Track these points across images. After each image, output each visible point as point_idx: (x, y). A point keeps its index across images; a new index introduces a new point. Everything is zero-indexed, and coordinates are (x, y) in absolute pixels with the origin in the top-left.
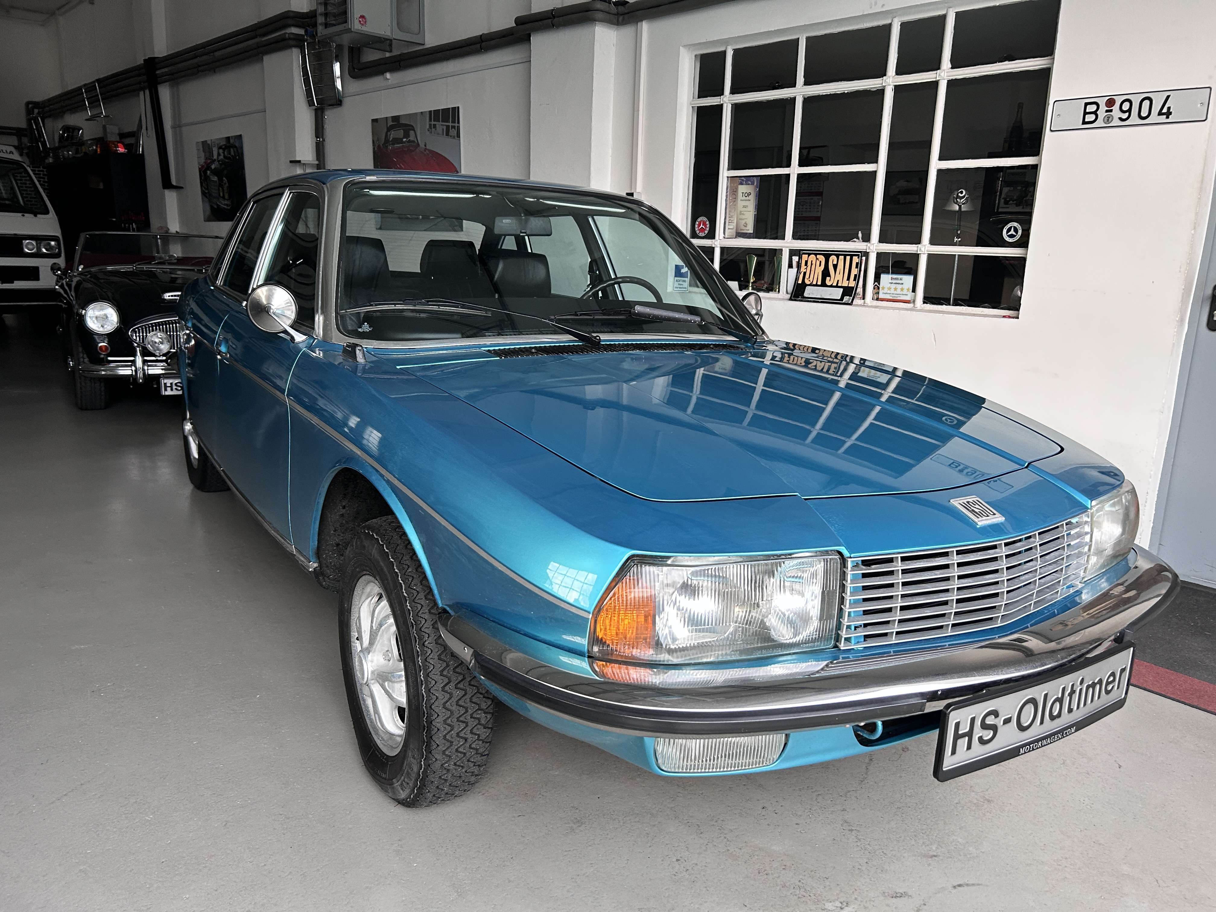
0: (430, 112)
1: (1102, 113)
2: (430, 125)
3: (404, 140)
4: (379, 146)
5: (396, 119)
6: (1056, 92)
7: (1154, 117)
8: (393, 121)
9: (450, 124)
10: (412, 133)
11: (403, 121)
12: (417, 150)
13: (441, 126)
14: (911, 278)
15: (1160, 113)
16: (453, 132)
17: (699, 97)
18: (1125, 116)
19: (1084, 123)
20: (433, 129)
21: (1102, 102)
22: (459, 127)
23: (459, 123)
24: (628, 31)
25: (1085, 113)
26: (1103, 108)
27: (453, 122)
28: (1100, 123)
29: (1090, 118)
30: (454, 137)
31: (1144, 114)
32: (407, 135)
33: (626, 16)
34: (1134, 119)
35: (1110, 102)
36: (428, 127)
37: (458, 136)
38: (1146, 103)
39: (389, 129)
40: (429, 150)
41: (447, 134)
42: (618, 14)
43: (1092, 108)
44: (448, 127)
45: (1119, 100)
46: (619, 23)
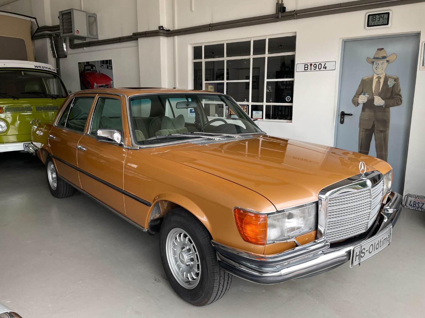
0: (101, 61)
2: (101, 65)
3: (91, 70)
4: (81, 71)
5: (88, 63)
6: (297, 62)
7: (322, 69)
8: (86, 63)
9: (109, 65)
10: (94, 67)
11: (90, 63)
12: (97, 73)
13: (105, 65)
14: (261, 112)
15: (324, 68)
16: (110, 68)
17: (194, 59)
18: (315, 68)
19: (305, 70)
20: (102, 67)
21: (309, 64)
22: (112, 66)
23: (112, 65)
24: (170, 39)
25: (305, 67)
26: (309, 66)
27: (110, 64)
28: (309, 70)
30: (110, 69)
31: (320, 68)
32: (92, 68)
33: (170, 34)
34: (317, 69)
35: (311, 65)
36: (100, 66)
37: (112, 69)
38: (320, 65)
39: (85, 66)
40: (101, 73)
41: (108, 68)
42: (167, 34)
44: (108, 66)
45: (313, 64)
46: (168, 36)
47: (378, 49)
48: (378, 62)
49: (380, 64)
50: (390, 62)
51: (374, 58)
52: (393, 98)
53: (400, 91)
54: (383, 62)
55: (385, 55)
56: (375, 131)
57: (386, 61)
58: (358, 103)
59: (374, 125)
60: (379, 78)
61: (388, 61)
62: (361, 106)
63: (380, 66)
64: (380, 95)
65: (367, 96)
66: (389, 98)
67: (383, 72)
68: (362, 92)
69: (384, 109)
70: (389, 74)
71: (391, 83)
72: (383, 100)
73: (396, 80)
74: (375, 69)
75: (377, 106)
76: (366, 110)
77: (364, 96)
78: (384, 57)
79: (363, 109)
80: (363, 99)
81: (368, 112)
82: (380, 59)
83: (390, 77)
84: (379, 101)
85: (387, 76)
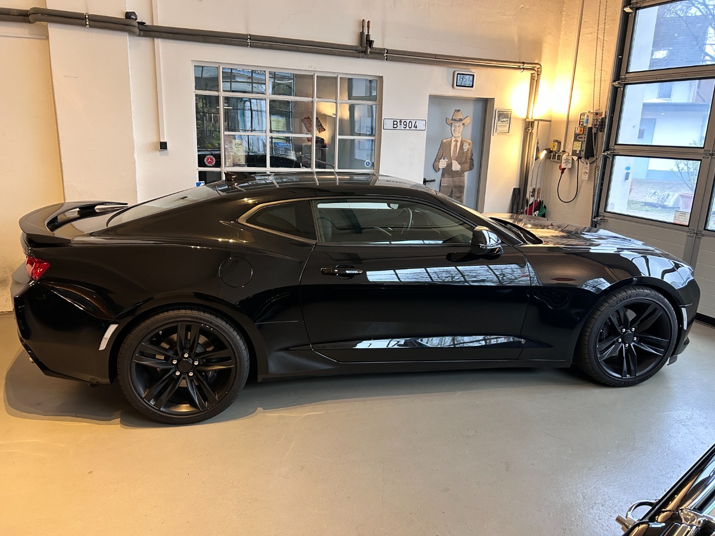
1: (398, 124)
15: (414, 127)
17: (198, 89)
18: (405, 126)
19: (394, 127)
21: (398, 121)
26: (399, 123)
28: (398, 128)
29: (395, 126)
31: (410, 127)
33: (146, 33)
35: (401, 122)
38: (410, 123)
42: (140, 30)
43: (395, 123)
45: (403, 121)
46: (139, 35)
47: (455, 110)
48: (456, 124)
49: (457, 127)
50: (465, 125)
51: (452, 119)
52: (467, 162)
53: (473, 155)
54: (460, 124)
55: (461, 118)
58: (439, 168)
59: (452, 191)
60: (456, 141)
61: (463, 124)
62: (441, 172)
63: (457, 129)
64: (457, 159)
65: (446, 160)
66: (464, 163)
67: (460, 135)
69: (460, 174)
71: (465, 148)
72: (460, 164)
73: (470, 144)
74: (453, 132)
75: (454, 171)
76: (446, 176)
77: (444, 160)
79: (443, 175)
80: (443, 164)
81: (447, 179)
82: (457, 121)
83: (465, 141)
84: (456, 167)
85: (463, 139)
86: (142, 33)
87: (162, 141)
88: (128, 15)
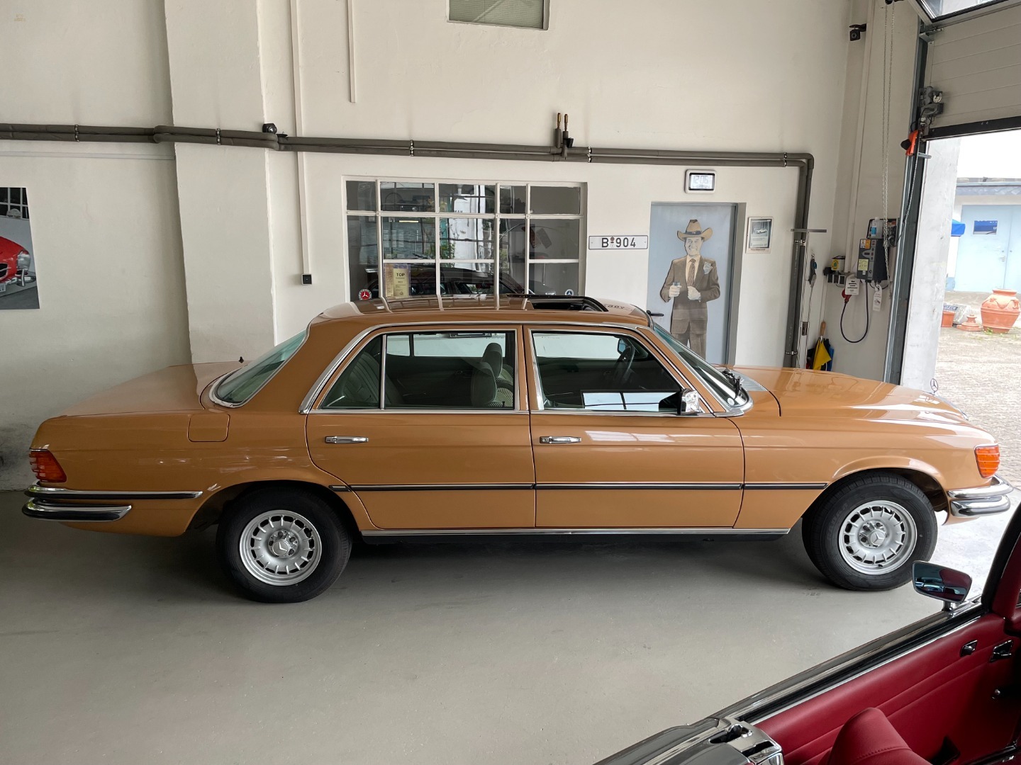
1: (609, 243)
6: (590, 232)
7: (629, 246)
9: (9, 204)
15: (631, 245)
17: (350, 209)
18: (619, 245)
19: (603, 247)
21: (609, 238)
22: (25, 208)
24: (287, 156)
25: (603, 243)
26: (610, 241)
27: (15, 201)
28: (609, 247)
29: (605, 245)
31: (626, 244)
33: (289, 146)
34: (622, 246)
35: (612, 239)
38: (626, 240)
42: (280, 143)
43: (605, 241)
45: (615, 238)
46: (280, 150)
47: (691, 221)
48: (691, 239)
49: (694, 242)
50: (705, 239)
51: (687, 233)
52: (710, 289)
53: (717, 279)
54: (697, 238)
55: (699, 230)
56: (691, 336)
57: (700, 239)
58: (669, 297)
59: (689, 328)
61: (703, 238)
62: (672, 301)
63: (694, 244)
64: (694, 285)
65: (679, 286)
66: (706, 290)
67: (697, 252)
68: (673, 281)
69: (701, 304)
70: (706, 256)
71: (707, 268)
72: (699, 291)
73: (713, 264)
74: (687, 249)
75: (692, 301)
76: (679, 307)
77: (676, 287)
78: (698, 233)
79: (675, 306)
80: (674, 291)
81: (681, 310)
82: (693, 234)
83: (706, 261)
84: (694, 294)
85: (703, 258)
86: (283, 147)
87: (306, 273)
88: (266, 128)
